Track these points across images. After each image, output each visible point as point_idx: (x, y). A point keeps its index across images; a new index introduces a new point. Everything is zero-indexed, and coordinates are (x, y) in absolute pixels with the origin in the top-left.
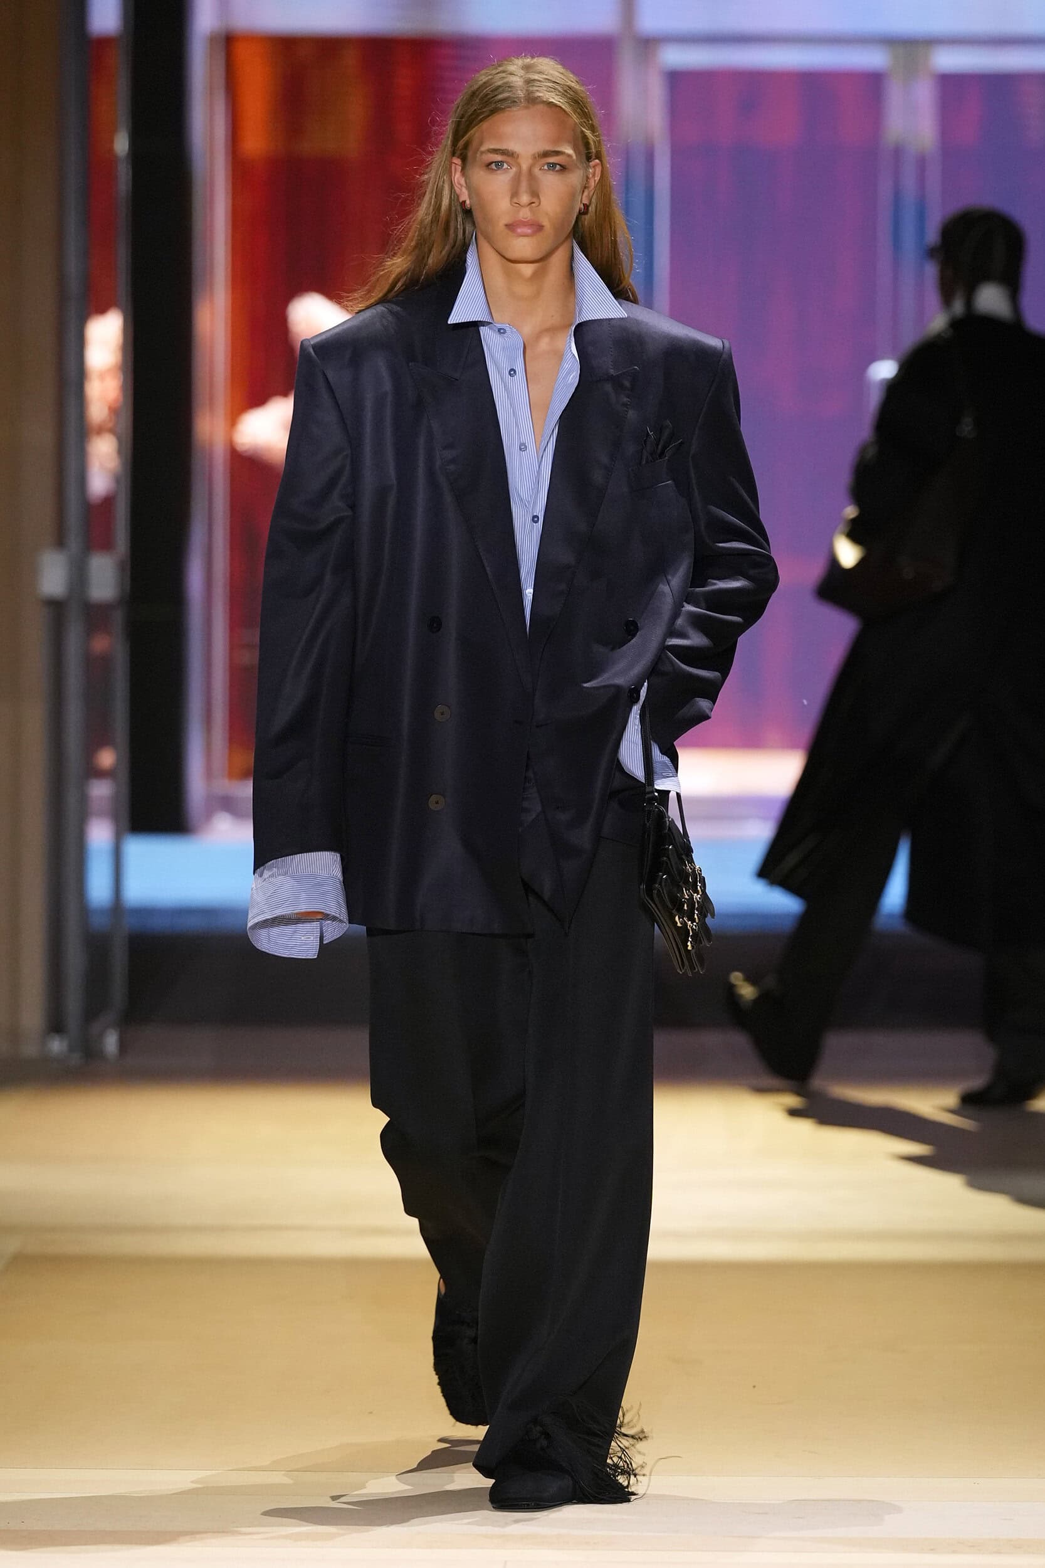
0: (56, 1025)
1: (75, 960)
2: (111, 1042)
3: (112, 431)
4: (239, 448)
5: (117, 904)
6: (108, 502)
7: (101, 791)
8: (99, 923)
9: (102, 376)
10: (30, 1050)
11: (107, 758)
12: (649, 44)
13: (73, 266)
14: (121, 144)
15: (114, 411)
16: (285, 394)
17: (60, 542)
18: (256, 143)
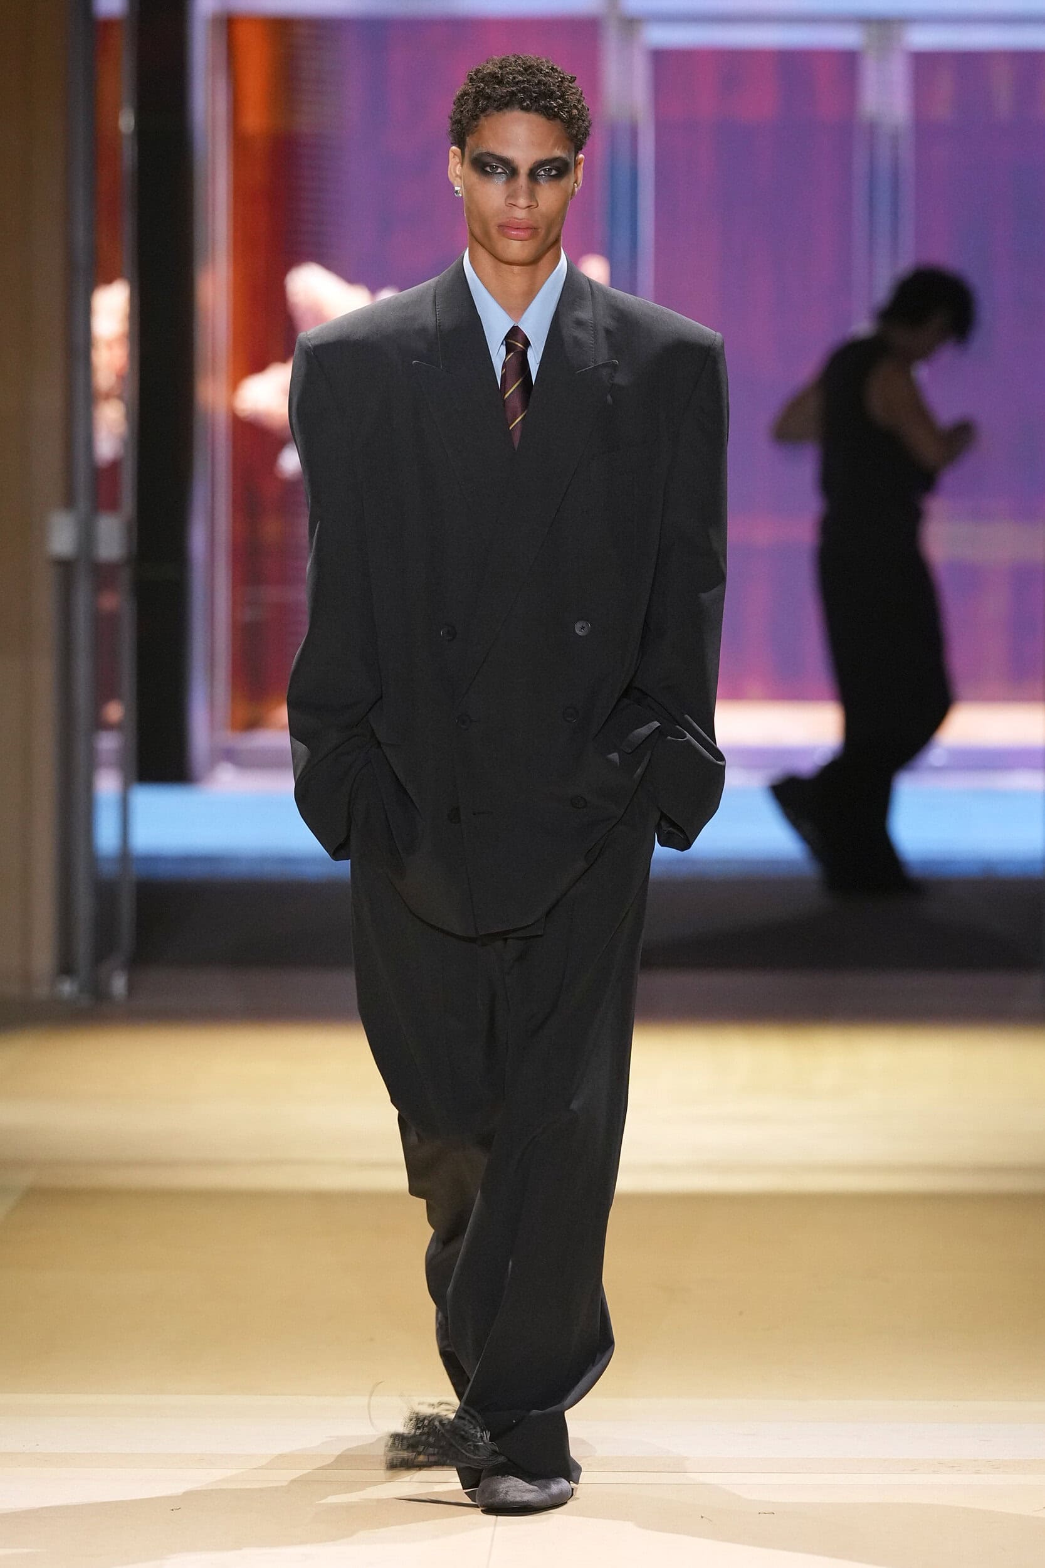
0: (66, 968)
1: (84, 906)
2: (119, 984)
3: (120, 397)
4: (241, 414)
5: (125, 854)
6: (115, 466)
7: (108, 743)
8: (108, 870)
9: (109, 345)
10: (42, 991)
11: (115, 712)
12: (631, 24)
13: (81, 235)
14: (126, 122)
15: (121, 377)
16: (284, 360)
17: (69, 502)
18: (255, 120)
